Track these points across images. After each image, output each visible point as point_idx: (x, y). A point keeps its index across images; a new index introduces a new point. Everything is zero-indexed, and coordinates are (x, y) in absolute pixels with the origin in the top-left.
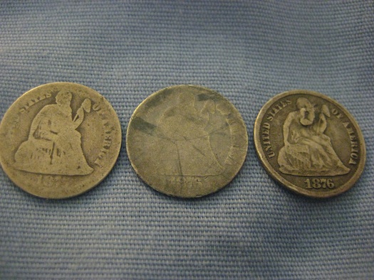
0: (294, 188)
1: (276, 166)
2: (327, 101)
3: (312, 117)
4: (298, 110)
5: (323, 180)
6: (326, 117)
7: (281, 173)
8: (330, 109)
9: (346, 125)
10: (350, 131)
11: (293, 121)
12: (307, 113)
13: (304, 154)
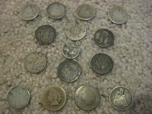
0: (116, 108)
1: (113, 103)
2: (126, 89)
3: (122, 93)
4: (120, 91)
5: (122, 107)
6: (126, 93)
7: (113, 105)
8: (127, 91)
9: (130, 95)
10: (130, 96)
11: (118, 94)
12: (121, 92)
13: (119, 101)
